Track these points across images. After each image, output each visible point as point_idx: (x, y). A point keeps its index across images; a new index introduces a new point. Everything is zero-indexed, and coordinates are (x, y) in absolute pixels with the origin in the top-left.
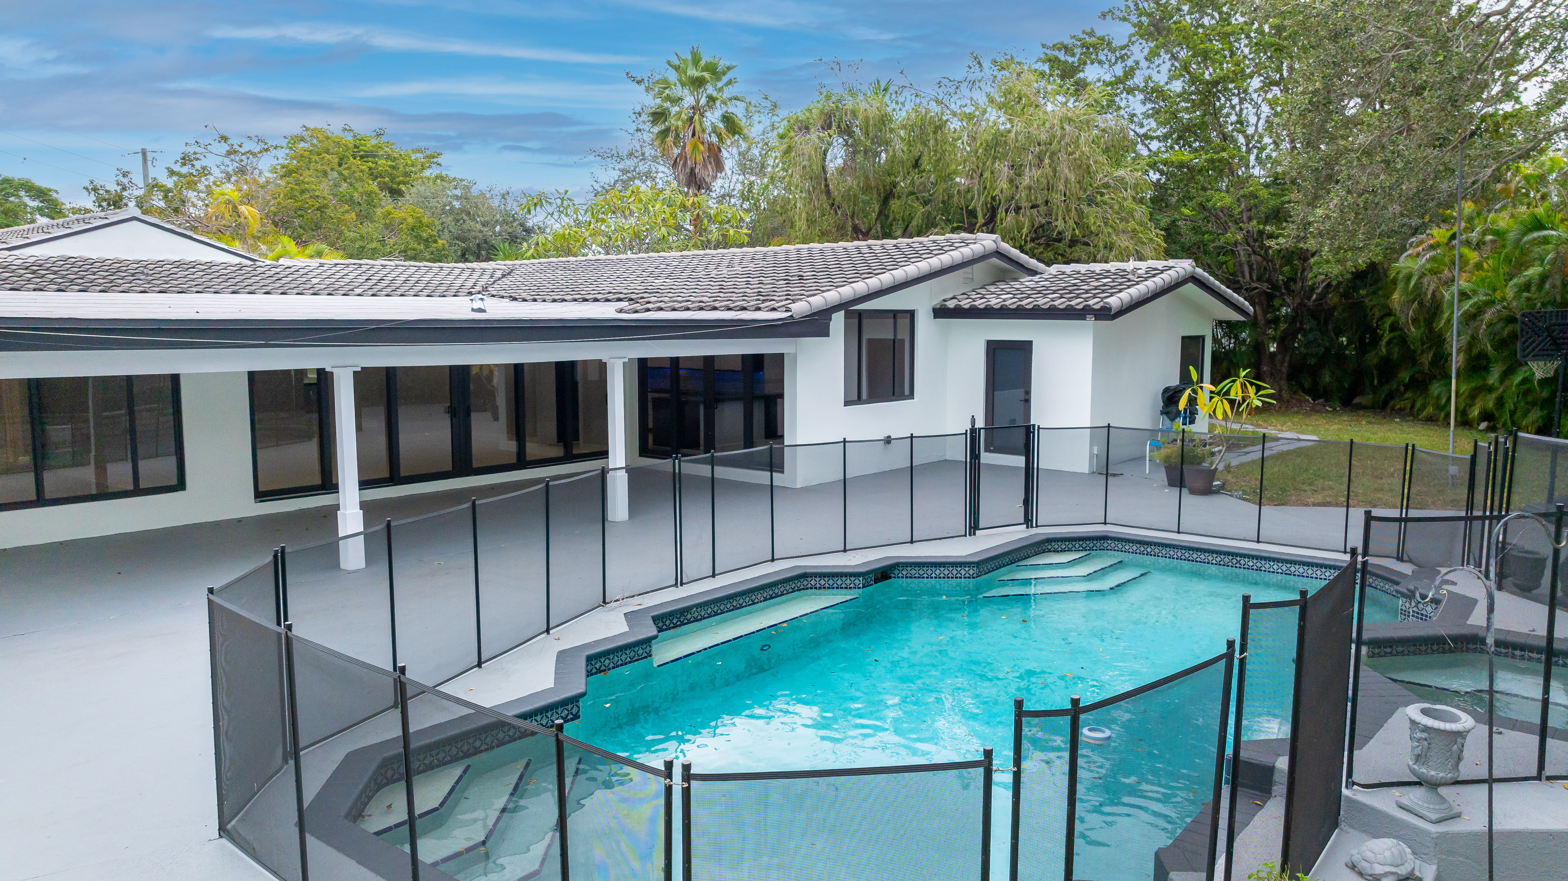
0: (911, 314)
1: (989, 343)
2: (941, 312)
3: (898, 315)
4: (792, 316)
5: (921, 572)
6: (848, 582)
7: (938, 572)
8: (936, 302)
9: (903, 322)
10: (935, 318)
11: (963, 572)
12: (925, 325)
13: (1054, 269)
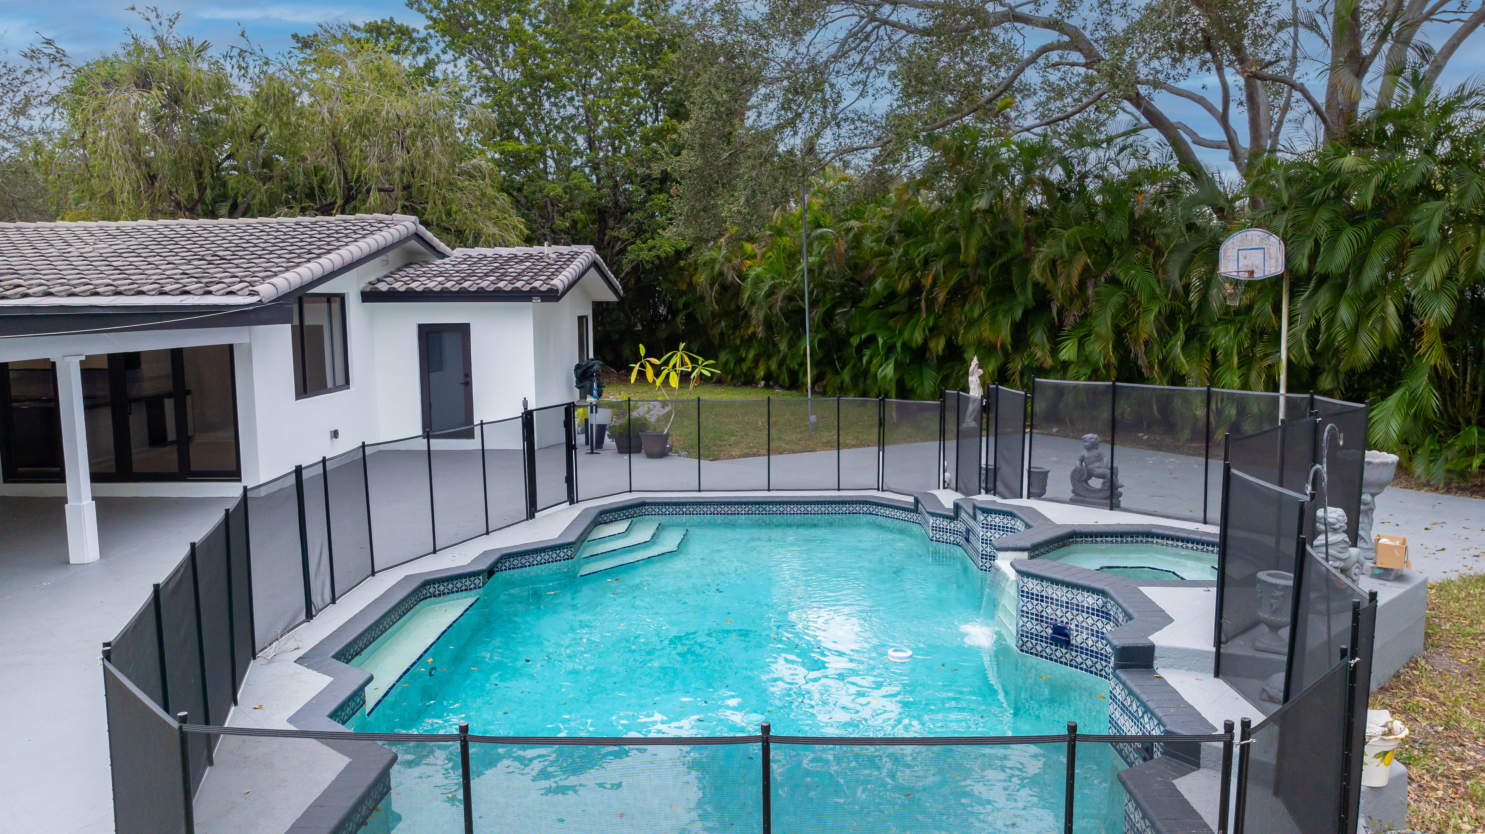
0: (342, 297)
1: (421, 327)
2: (370, 296)
3: (333, 299)
4: (261, 301)
5: (524, 561)
6: (468, 583)
7: (539, 558)
8: (363, 285)
9: (336, 306)
10: (363, 301)
11: (562, 555)
12: (355, 309)
13: (459, 252)
